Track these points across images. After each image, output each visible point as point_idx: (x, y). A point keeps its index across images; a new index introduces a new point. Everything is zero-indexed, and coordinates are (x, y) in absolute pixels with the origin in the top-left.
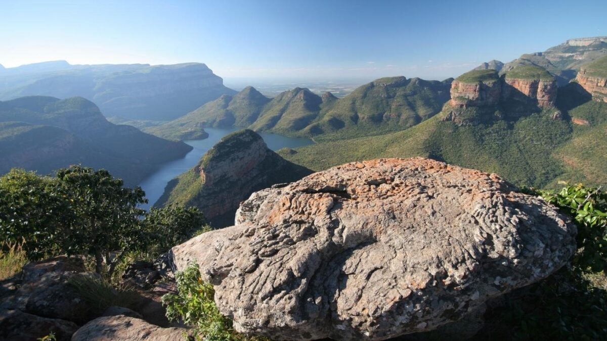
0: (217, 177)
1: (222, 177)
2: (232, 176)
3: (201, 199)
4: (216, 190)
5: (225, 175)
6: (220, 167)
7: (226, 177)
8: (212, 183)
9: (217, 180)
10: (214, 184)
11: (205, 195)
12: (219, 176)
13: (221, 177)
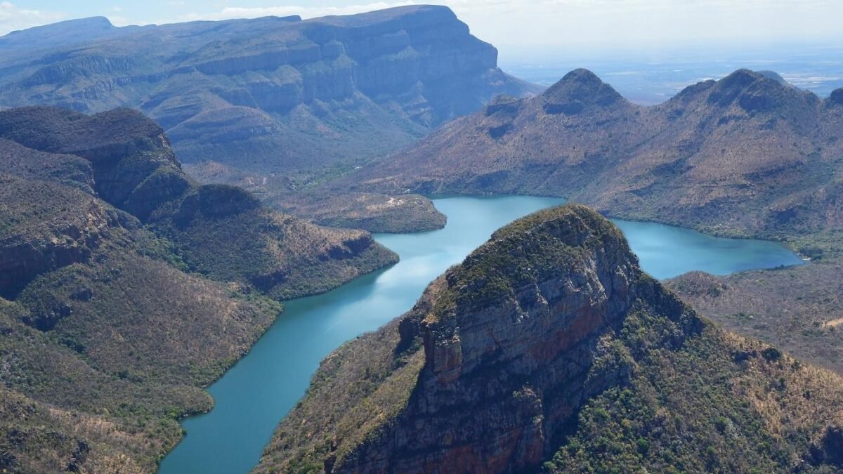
0: (473, 356)
1: (487, 356)
2: (519, 357)
3: (419, 424)
4: (468, 398)
5: (500, 351)
6: (486, 323)
7: (501, 358)
8: (456, 373)
9: (473, 366)
10: (460, 378)
11: (432, 410)
12: (480, 353)
13: (485, 355)
